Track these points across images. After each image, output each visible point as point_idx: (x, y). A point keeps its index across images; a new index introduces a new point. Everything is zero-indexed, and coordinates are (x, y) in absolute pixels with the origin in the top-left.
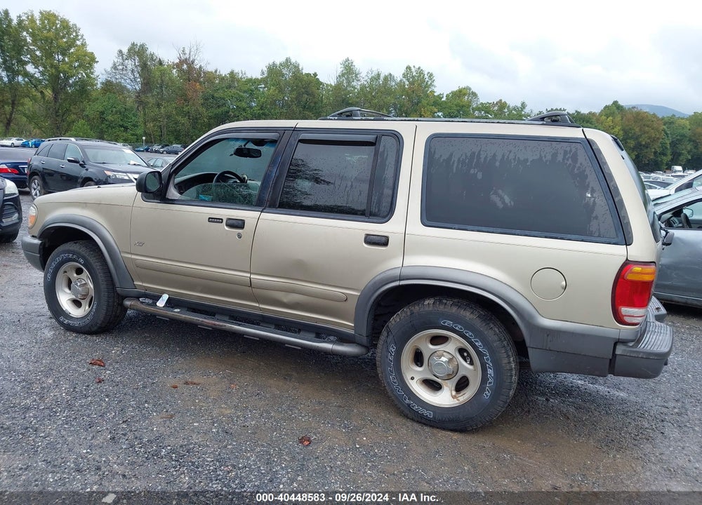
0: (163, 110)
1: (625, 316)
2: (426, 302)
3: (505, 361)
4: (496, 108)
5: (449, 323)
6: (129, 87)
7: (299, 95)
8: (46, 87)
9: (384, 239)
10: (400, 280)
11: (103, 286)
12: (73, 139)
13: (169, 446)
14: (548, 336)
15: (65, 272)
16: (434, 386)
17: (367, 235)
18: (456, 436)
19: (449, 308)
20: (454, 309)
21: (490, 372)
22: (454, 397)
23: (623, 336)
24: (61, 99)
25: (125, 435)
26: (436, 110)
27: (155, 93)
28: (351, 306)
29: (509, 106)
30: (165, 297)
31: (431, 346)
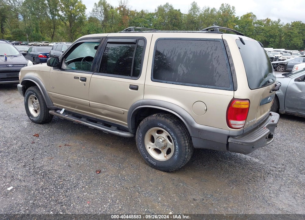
0: (113, 28)
1: (232, 124)
2: (153, 116)
3: (183, 142)
4: (265, 22)
5: (161, 125)
6: (99, 19)
7: (172, 20)
8: (67, 20)
9: (136, 87)
10: (142, 105)
11: (42, 105)
12: (65, 43)
13: (44, 170)
14: (199, 132)
15: (31, 99)
16: (158, 151)
17: (131, 85)
18: (164, 174)
19: (162, 118)
20: (163, 119)
21: (177, 146)
22: (165, 157)
23: (231, 134)
24: (73, 25)
25: (30, 164)
26: (235, 24)
27: (109, 21)
28: (126, 116)
29: (272, 21)
30: (63, 110)
31: (157, 134)
